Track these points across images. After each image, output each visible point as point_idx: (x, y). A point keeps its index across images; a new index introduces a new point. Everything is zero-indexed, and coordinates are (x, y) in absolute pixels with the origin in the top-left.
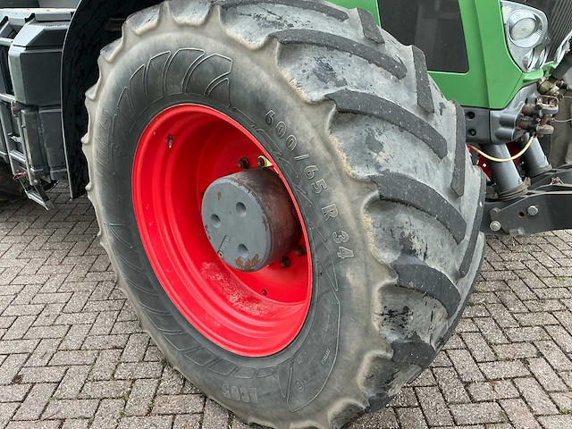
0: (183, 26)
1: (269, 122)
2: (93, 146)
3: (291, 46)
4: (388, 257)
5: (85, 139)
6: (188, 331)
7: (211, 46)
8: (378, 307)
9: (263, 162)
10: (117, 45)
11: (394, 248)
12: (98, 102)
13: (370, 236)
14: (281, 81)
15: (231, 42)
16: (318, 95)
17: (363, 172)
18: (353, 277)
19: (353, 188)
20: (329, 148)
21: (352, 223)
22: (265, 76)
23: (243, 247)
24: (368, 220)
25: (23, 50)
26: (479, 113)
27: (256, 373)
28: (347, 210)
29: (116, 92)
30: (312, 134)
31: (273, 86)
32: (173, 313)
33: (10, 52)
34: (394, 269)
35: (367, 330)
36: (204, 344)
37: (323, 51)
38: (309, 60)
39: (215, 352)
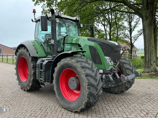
0: (67, 60)
1: (76, 69)
2: (55, 75)
3: (78, 62)
4: (87, 81)
5: (54, 74)
6: (66, 100)
7: (70, 62)
8: (87, 87)
9: (76, 76)
10: (60, 63)
11: (88, 81)
12: (56, 69)
13: (85, 79)
14: (77, 65)
15: (72, 62)
16: (80, 66)
17: (84, 73)
18: (84, 84)
19: (84, 74)
20: (81, 71)
21: (84, 78)
22: (75, 65)
23: (74, 86)
24: (85, 78)
25: (45, 64)
26: (105, 70)
27: (75, 103)
28: (83, 77)
29: (59, 68)
30: (80, 70)
31: (76, 65)
32: (64, 98)
33: (43, 64)
34: (88, 83)
35: (86, 91)
36: (68, 101)
37: (80, 62)
38: (79, 63)
39: (70, 102)
